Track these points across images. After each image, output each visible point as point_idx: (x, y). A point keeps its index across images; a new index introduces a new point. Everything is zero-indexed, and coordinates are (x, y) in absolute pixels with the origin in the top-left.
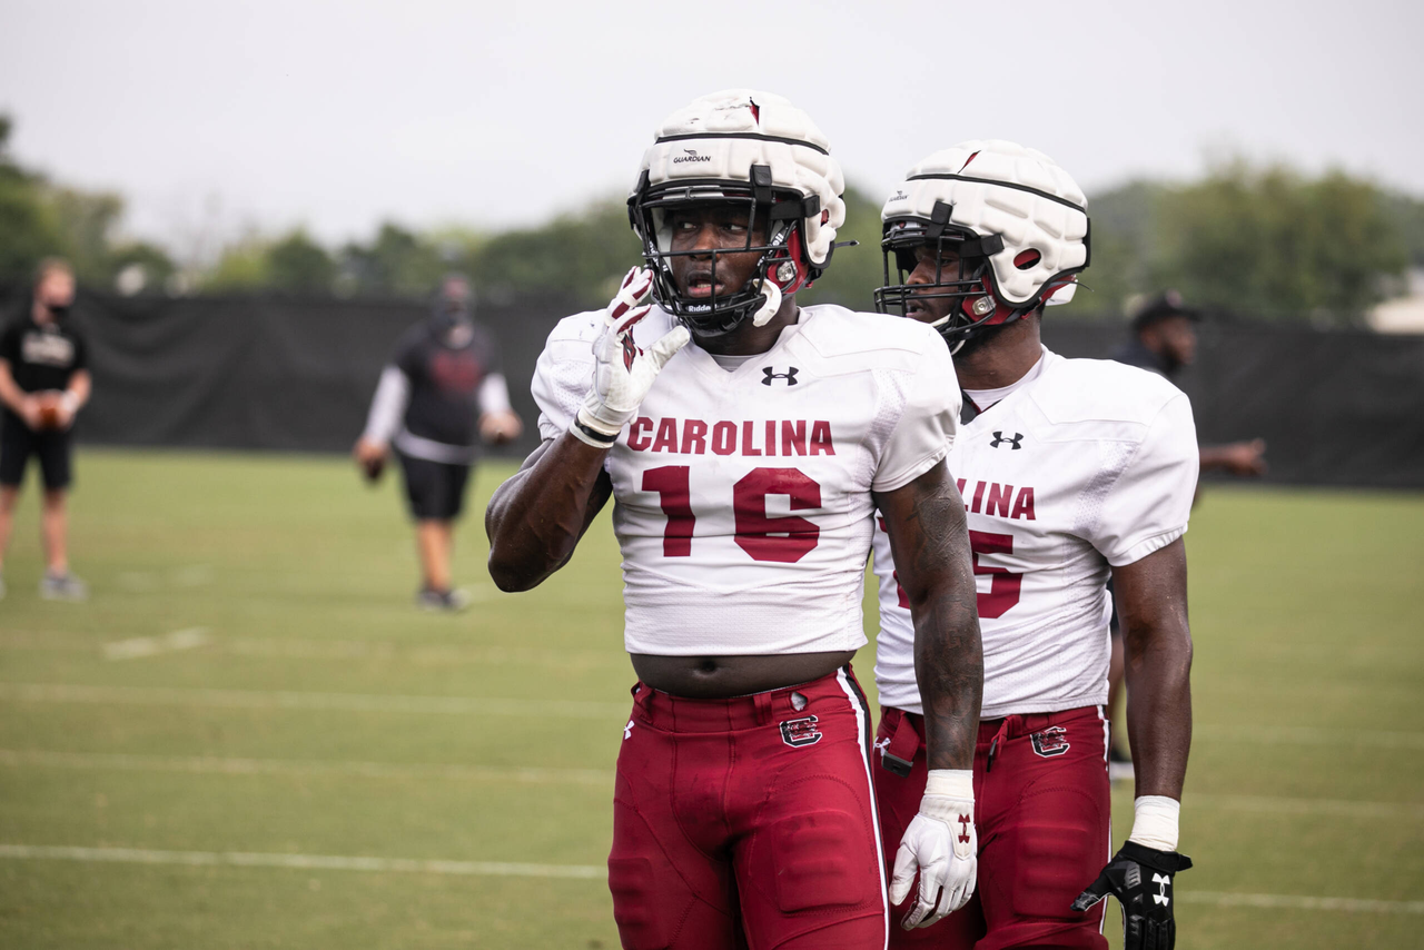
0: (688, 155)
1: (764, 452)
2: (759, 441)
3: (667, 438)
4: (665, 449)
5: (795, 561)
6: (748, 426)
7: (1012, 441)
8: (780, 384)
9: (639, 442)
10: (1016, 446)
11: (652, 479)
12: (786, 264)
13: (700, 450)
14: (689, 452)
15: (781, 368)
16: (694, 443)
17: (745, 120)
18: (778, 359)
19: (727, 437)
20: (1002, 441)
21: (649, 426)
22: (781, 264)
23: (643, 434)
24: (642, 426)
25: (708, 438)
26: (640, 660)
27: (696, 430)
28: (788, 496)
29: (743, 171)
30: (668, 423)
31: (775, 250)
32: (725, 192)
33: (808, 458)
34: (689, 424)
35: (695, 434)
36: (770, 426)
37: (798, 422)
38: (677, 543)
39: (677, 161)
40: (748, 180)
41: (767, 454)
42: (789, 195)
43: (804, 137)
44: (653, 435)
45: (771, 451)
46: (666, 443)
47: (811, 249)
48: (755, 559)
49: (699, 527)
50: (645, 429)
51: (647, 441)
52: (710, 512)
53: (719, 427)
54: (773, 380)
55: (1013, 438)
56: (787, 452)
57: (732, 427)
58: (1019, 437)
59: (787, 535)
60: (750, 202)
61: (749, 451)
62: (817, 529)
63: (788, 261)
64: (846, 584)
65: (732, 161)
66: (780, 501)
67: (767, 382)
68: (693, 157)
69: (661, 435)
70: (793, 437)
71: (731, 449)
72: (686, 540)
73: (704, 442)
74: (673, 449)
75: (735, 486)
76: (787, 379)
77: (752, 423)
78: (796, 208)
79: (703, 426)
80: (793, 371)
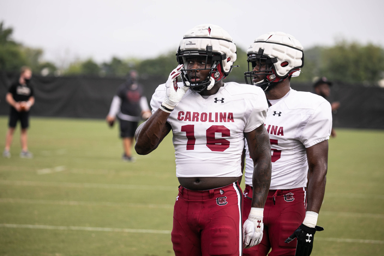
0: (190, 43)
1: (215, 121)
2: (213, 118)
3: (188, 117)
4: (188, 120)
5: (223, 151)
6: (210, 114)
7: (278, 114)
8: (219, 103)
9: (181, 118)
10: (280, 115)
11: (184, 128)
12: (217, 73)
13: (197, 120)
14: (194, 121)
15: (219, 98)
16: (196, 118)
17: (206, 33)
18: (219, 96)
19: (204, 117)
20: (276, 114)
21: (183, 114)
22: (215, 73)
23: (182, 116)
24: (181, 114)
25: (199, 117)
26: (180, 179)
27: (196, 115)
28: (221, 133)
29: (205, 48)
30: (188, 113)
31: (214, 69)
32: (199, 53)
33: (227, 123)
34: (194, 113)
35: (196, 116)
36: (217, 114)
37: (224, 113)
38: (190, 146)
39: (187, 44)
40: (206, 50)
41: (216, 122)
42: (217, 54)
43: (223, 37)
44: (184, 116)
45: (217, 121)
46: (188, 118)
47: (224, 68)
48: (212, 151)
49: (197, 142)
50: (182, 115)
51: (183, 118)
52: (200, 137)
53: (202, 114)
54: (217, 101)
55: (279, 113)
56: (221, 121)
57: (206, 114)
58: (280, 113)
59: (221, 144)
60: (206, 56)
61: (210, 121)
62: (229, 142)
63: (218, 72)
64: (237, 158)
65: (201, 45)
66: (219, 134)
67: (216, 102)
68: (191, 43)
69: (186, 116)
70: (223, 117)
71: (206, 120)
72: (193, 145)
73: (198, 118)
74: (190, 120)
75: (207, 130)
76: (221, 101)
77: (211, 113)
78: (219, 58)
79: (198, 114)
80: (223, 99)
